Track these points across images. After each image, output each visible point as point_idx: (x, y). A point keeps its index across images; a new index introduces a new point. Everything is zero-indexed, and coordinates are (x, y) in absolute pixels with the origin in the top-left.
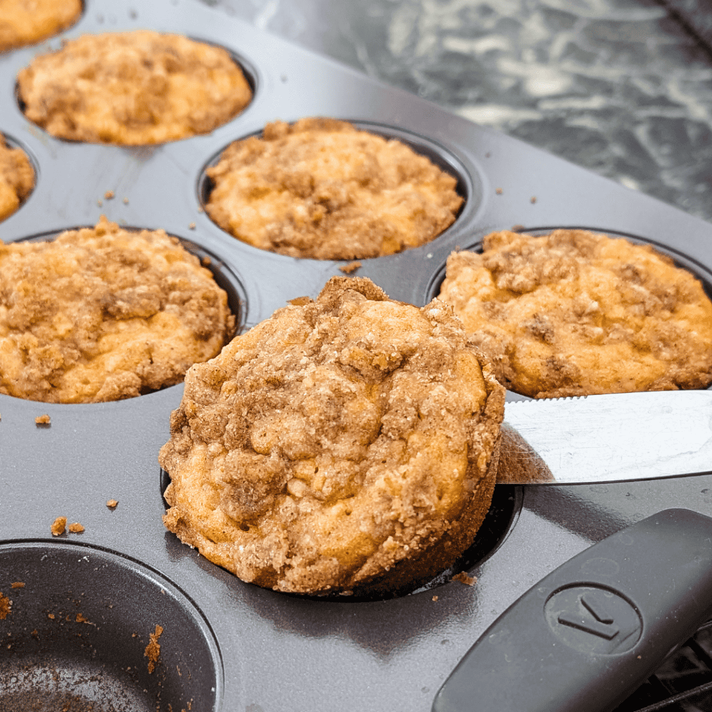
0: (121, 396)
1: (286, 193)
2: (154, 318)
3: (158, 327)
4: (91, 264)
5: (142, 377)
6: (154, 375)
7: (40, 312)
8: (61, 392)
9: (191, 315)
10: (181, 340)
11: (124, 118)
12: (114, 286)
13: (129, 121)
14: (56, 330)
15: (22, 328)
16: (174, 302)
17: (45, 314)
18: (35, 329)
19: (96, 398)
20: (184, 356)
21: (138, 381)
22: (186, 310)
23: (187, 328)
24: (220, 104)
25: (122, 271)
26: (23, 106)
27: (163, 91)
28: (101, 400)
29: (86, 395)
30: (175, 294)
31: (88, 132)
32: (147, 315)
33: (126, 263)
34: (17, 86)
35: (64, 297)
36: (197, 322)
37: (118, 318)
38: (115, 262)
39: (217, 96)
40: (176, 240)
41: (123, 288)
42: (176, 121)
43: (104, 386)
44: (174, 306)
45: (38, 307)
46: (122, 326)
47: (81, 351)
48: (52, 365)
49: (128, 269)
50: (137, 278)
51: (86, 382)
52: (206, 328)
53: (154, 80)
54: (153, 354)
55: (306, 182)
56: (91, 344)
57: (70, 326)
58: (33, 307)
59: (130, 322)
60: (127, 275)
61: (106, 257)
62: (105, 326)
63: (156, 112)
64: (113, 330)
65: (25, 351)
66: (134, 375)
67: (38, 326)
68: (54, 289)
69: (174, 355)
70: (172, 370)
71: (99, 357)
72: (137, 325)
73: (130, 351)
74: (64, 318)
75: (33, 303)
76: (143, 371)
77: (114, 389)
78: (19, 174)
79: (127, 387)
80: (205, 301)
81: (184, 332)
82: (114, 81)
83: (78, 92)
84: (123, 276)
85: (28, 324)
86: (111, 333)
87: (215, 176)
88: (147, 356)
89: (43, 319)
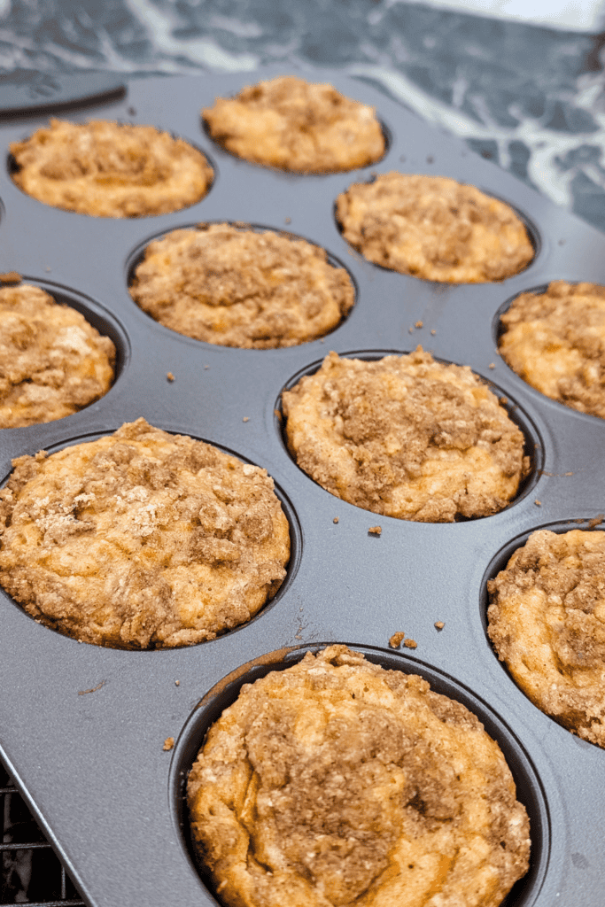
0: (441, 520)
1: (575, 352)
2: (469, 451)
3: (472, 460)
4: (418, 392)
5: (457, 504)
6: (469, 505)
7: (375, 430)
8: (387, 505)
9: (501, 455)
10: (491, 475)
11: (433, 256)
12: (438, 417)
13: (435, 260)
14: (386, 447)
15: (356, 439)
16: (485, 439)
17: (379, 432)
18: (368, 443)
19: (417, 517)
20: (493, 490)
21: (454, 509)
22: (497, 449)
23: (497, 466)
24: (510, 256)
25: (444, 404)
26: (341, 228)
27: (467, 239)
28: (422, 520)
29: (407, 512)
30: (487, 433)
31: (400, 263)
32: (464, 448)
33: (448, 397)
34: (336, 208)
35: (394, 419)
36: (506, 462)
37: (440, 447)
38: (440, 394)
39: (510, 250)
40: (478, 377)
41: (444, 419)
42: (473, 265)
43: (427, 507)
44: (486, 443)
45: (374, 425)
46: (443, 454)
47: (406, 470)
48: (385, 481)
49: (449, 403)
50: (456, 413)
51: (409, 500)
52: (513, 468)
53: (461, 228)
54: (468, 485)
55: (596, 347)
56: (416, 466)
57: (399, 447)
58: (370, 424)
59: (450, 451)
60: (448, 408)
61: (431, 389)
62: (429, 452)
63: (459, 254)
64: (435, 457)
65: (360, 463)
66: (452, 502)
67: (371, 441)
68: (387, 411)
69: (485, 489)
70: (484, 503)
71: (422, 479)
72: (456, 456)
73: (450, 479)
74: (395, 439)
75: (370, 420)
76: (460, 499)
77: (436, 513)
78: (344, 293)
79: (446, 512)
80: (513, 443)
81: (495, 470)
82: (427, 222)
83: (395, 226)
84: (445, 409)
85: (362, 438)
86: (432, 460)
87: (509, 322)
88: (464, 486)
89: (376, 436)
